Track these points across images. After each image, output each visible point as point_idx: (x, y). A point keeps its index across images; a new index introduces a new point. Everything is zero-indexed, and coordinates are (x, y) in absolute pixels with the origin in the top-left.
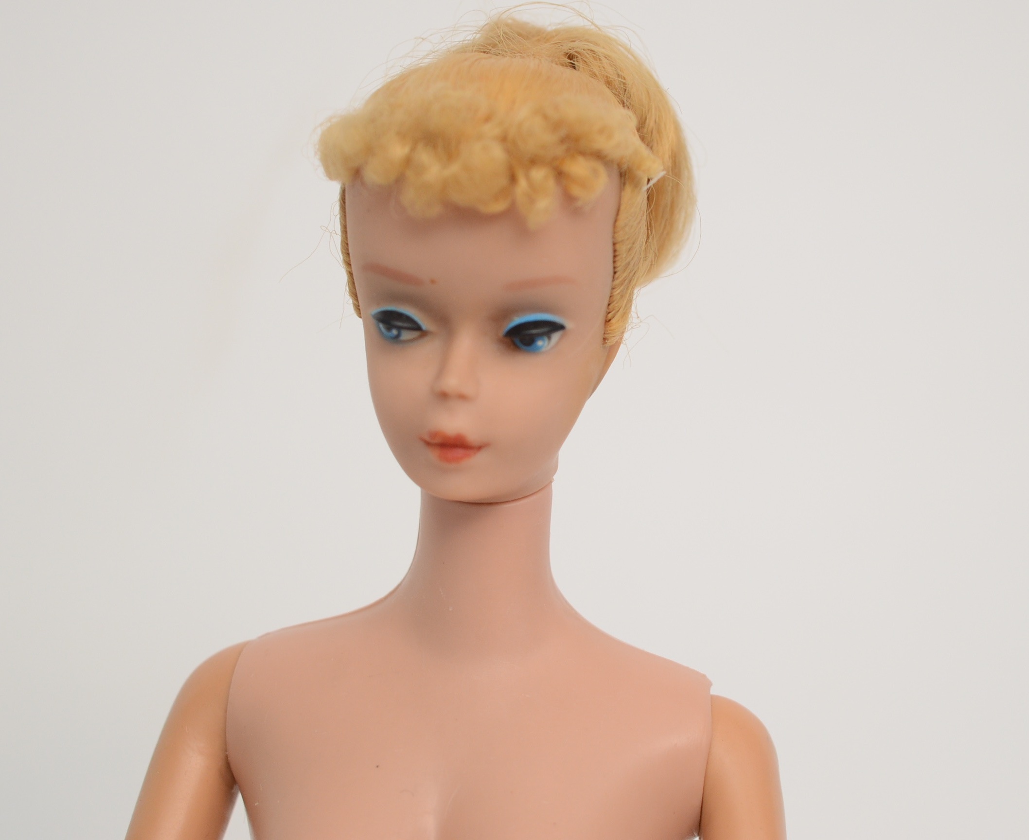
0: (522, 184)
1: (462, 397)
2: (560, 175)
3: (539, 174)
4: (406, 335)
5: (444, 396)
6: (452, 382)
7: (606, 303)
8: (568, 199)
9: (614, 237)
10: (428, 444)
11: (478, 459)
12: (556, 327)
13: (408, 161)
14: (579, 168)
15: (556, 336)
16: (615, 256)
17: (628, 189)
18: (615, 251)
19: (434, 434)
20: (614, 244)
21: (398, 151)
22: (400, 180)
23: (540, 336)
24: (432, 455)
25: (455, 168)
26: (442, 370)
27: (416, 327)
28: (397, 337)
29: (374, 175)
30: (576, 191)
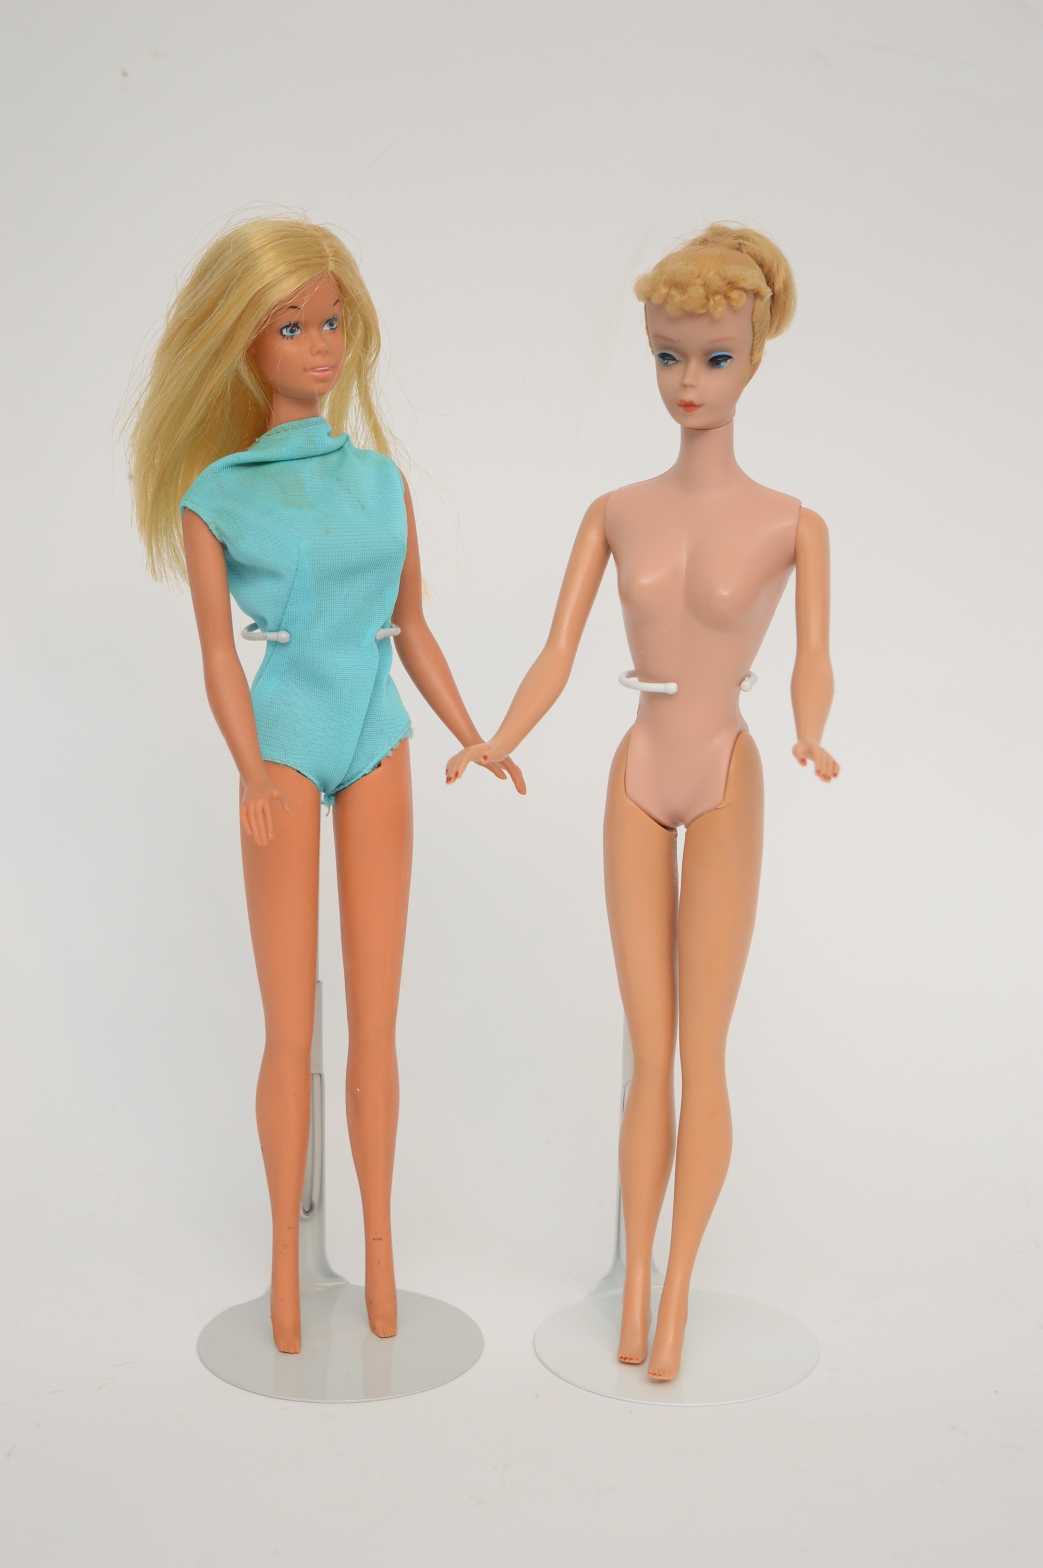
0: (712, 302)
1: (692, 386)
2: (727, 297)
3: (717, 298)
4: (671, 362)
5: (685, 386)
6: (688, 381)
7: (751, 346)
8: (730, 306)
9: (752, 320)
10: (680, 405)
11: (699, 411)
12: (727, 357)
13: (668, 294)
14: (734, 294)
15: (729, 361)
16: (753, 328)
17: (758, 300)
18: (753, 326)
19: (682, 401)
20: (753, 323)
21: (664, 290)
22: (665, 301)
23: (723, 361)
24: (681, 410)
25: (685, 297)
26: (684, 376)
27: (674, 359)
28: (667, 363)
29: (656, 300)
30: (734, 304)
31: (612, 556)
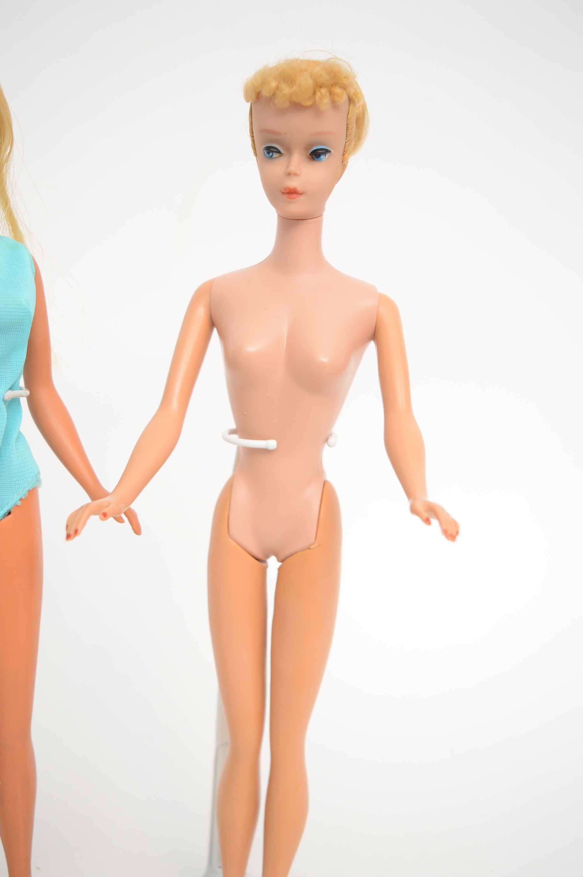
0: (318, 94)
1: (296, 175)
2: (331, 93)
3: (324, 91)
4: (275, 155)
5: (289, 174)
6: (293, 168)
7: (343, 148)
8: (333, 102)
9: (347, 122)
10: (283, 193)
11: (302, 198)
12: (327, 151)
13: (277, 88)
14: (337, 90)
15: (328, 155)
16: (347, 130)
17: (352, 105)
18: (347, 127)
19: (285, 189)
20: (347, 125)
21: (274, 84)
22: (274, 94)
23: (323, 154)
24: (285, 197)
25: (295, 88)
26: (288, 165)
27: (279, 152)
28: (272, 156)
29: (265, 93)
30: (336, 98)
31: (215, 331)
